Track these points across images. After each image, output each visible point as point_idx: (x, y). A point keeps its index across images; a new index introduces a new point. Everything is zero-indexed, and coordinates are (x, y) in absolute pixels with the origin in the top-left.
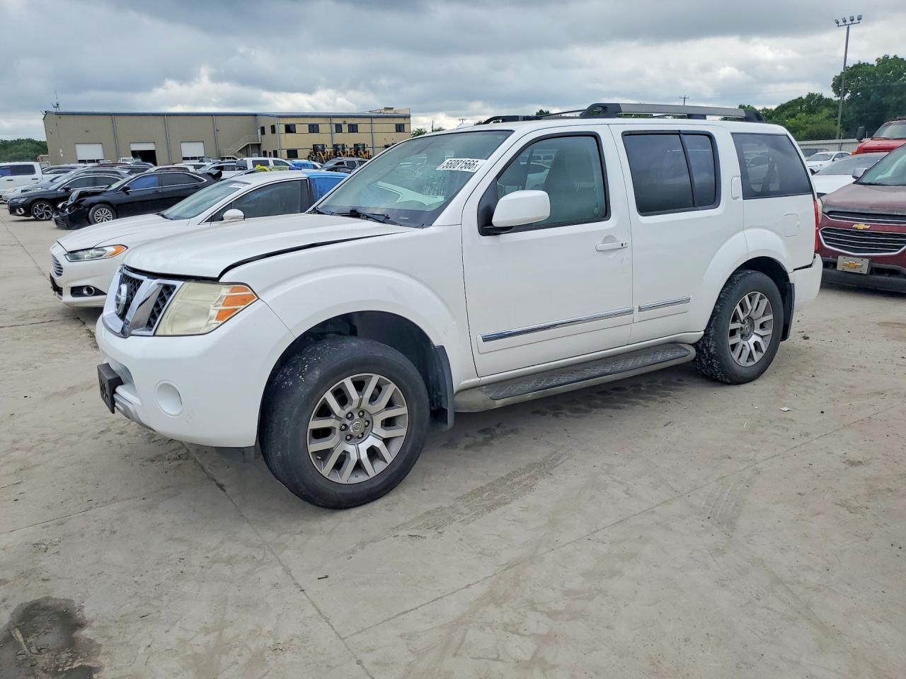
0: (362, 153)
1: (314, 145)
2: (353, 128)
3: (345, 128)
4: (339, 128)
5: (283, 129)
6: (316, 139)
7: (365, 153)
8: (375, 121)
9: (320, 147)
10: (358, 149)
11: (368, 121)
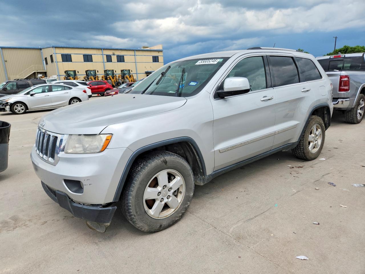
0: (128, 77)
1: (86, 71)
2: (121, 59)
3: (114, 58)
4: (109, 59)
5: (60, 58)
6: (89, 66)
7: (130, 76)
8: (137, 53)
9: (92, 73)
10: (124, 74)
11: (132, 53)
